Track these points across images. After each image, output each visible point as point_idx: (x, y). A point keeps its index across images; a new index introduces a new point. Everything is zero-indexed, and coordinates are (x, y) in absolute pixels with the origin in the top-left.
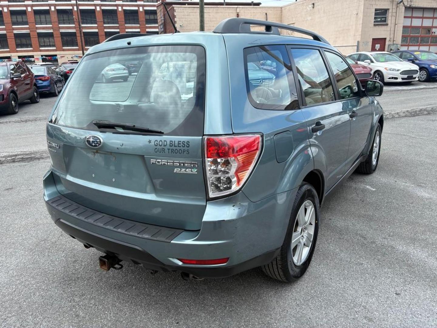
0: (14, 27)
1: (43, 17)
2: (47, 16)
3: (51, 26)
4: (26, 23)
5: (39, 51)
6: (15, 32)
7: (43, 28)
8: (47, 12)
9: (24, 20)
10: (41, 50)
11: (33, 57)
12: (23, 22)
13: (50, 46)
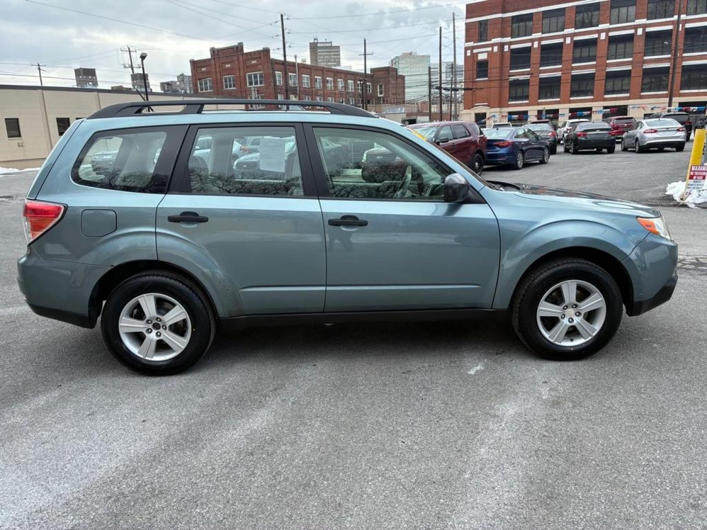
0: (574, 65)
1: (621, 46)
2: (629, 45)
3: (631, 59)
4: (593, 58)
5: (601, 101)
6: (574, 73)
7: (618, 64)
8: (630, 38)
9: (592, 54)
10: (605, 98)
11: (590, 109)
12: (589, 57)
13: (621, 91)
